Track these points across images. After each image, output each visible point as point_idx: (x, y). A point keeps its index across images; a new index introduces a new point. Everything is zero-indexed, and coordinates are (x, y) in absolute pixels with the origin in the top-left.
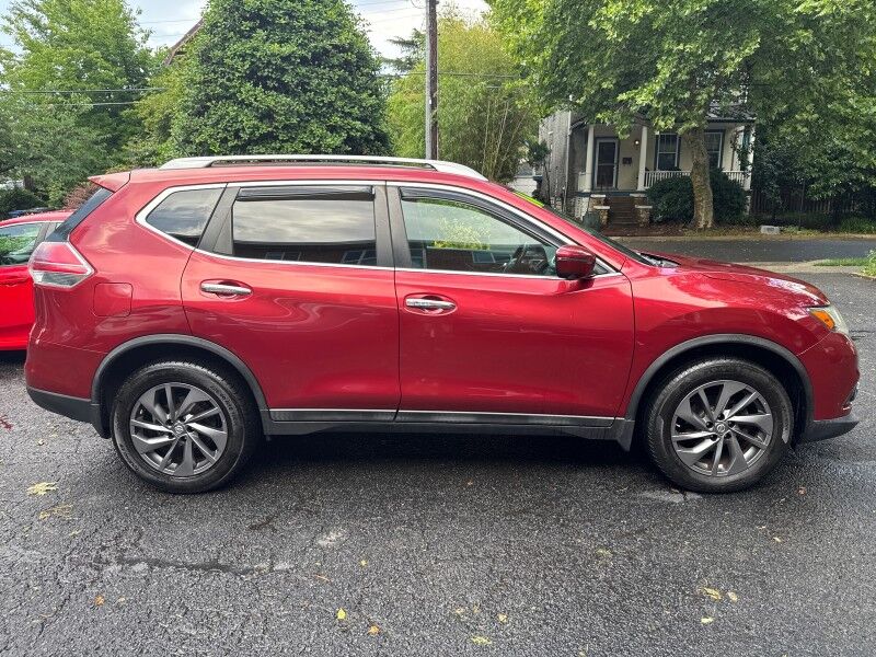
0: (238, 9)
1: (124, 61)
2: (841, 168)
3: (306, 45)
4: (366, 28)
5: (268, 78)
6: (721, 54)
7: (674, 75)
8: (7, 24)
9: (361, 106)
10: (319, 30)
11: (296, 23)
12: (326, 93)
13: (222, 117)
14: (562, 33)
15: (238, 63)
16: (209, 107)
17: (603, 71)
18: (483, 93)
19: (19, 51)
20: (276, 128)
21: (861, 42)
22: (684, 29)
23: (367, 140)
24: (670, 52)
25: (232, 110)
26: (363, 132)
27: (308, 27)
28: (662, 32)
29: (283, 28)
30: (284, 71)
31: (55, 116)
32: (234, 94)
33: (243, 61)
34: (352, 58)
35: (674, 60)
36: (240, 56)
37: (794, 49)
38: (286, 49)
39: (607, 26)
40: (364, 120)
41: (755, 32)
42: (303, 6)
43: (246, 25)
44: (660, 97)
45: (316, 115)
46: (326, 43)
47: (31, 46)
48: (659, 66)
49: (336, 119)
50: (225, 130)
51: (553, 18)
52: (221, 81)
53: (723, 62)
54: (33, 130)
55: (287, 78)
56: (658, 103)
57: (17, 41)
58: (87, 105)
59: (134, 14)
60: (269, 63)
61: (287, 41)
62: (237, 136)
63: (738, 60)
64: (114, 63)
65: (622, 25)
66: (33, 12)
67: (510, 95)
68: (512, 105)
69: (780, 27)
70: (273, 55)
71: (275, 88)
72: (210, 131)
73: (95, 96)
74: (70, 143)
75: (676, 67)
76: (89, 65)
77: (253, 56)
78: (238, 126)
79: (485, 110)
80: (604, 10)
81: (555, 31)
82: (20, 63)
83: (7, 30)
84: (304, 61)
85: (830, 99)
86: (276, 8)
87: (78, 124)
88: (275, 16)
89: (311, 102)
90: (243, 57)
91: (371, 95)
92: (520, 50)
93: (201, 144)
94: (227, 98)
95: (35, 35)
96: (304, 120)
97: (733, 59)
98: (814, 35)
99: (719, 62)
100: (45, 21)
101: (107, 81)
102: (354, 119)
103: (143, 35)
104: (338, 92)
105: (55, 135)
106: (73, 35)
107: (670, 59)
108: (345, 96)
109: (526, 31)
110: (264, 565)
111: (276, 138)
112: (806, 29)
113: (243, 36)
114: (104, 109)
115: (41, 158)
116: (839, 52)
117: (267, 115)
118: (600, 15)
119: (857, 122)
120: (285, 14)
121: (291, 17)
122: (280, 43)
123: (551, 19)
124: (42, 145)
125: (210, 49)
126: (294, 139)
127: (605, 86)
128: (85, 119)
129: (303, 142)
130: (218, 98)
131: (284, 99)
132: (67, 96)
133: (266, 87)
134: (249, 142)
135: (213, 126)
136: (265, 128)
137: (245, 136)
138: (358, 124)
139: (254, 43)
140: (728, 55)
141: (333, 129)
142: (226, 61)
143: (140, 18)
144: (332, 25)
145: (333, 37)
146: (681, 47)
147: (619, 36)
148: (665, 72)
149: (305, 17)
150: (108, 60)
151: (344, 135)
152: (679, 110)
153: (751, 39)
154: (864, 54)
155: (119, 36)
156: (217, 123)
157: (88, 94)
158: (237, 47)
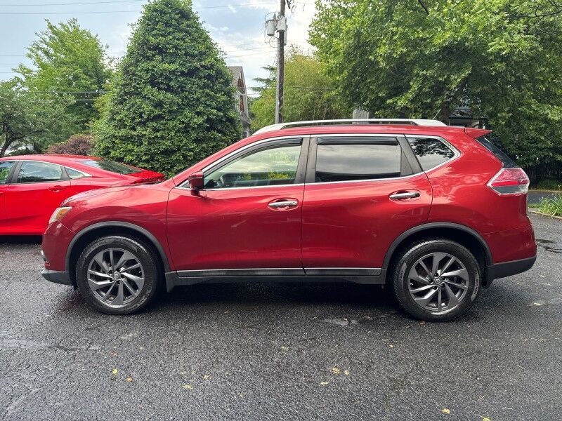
0: (146, 44)
1: (97, 75)
2: (538, 149)
3: (185, 65)
4: (224, 56)
5: (162, 83)
6: (449, 77)
7: (421, 89)
8: (30, 53)
9: (217, 101)
10: (193, 56)
11: (179, 52)
12: (195, 93)
13: (133, 105)
14: (354, 63)
15: (144, 75)
16: (125, 100)
17: (379, 86)
18: (311, 98)
19: (35, 69)
20: (164, 112)
21: (539, 71)
22: (426, 61)
23: (221, 121)
24: (417, 75)
25: (139, 101)
26: (217, 116)
27: (186, 54)
28: (413, 63)
29: (172, 55)
30: (170, 80)
31: (53, 107)
32: (141, 92)
33: (147, 73)
34: (213, 73)
35: (420, 80)
36: (146, 70)
37: (493, 74)
38: (173, 67)
39: (380, 59)
40: (219, 109)
41: (469, 64)
42: (184, 43)
43: (150, 53)
44: (412, 101)
45: (188, 105)
46: (197, 64)
47: (43, 66)
48: (411, 83)
49: (201, 108)
50: (134, 112)
51: (349, 54)
52: (133, 84)
53: (450, 81)
54: (39, 114)
55: (172, 84)
56: (411, 105)
57: (35, 63)
58: (72, 100)
59: (104, 48)
60: (162, 74)
61: (174, 62)
62: (141, 116)
63: (459, 80)
64: (91, 77)
65: (388, 58)
66: (45, 46)
67: (328, 100)
68: (329, 106)
69: (485, 61)
70: (165, 70)
71: (165, 89)
72: (126, 113)
73: (78, 96)
74: (60, 123)
75: (422, 84)
76: (76, 78)
77: (153, 70)
78: (142, 110)
79: (312, 109)
80: (378, 50)
81: (350, 62)
82: (36, 76)
83: (30, 56)
84: (183, 74)
85: (521, 105)
86: (168, 44)
87: (66, 112)
88: (167, 49)
89: (186, 97)
90: (147, 71)
91: (224, 95)
92: (330, 72)
93: (120, 120)
94: (137, 94)
95: (45, 60)
96: (180, 108)
97: (456, 79)
98: (507, 65)
99: (448, 81)
100: (52, 51)
101: (86, 87)
102: (212, 108)
103: (109, 60)
104: (203, 92)
105: (52, 118)
106: (67, 59)
107: (418, 79)
108: (207, 95)
109: (333, 62)
110: (84, 347)
111: (164, 118)
112: (501, 62)
113: (149, 59)
114: (83, 103)
115: (42, 131)
116: (525, 77)
117: (159, 104)
118: (376, 53)
119: (536, 119)
120: (173, 47)
121: (177, 49)
122: (169, 63)
123: (348, 55)
124: (44, 123)
125: (129, 66)
126: (175, 119)
127: (380, 95)
128: (70, 109)
129: (180, 121)
130: (130, 94)
131: (169, 95)
132: (61, 95)
133: (159, 89)
134: (148, 120)
135: (127, 110)
136: (157, 112)
137: (145, 116)
138: (215, 111)
139: (154, 63)
140: (453, 77)
141: (199, 114)
142: (136, 73)
143: (107, 51)
144: (201, 54)
145: (201, 61)
146: (424, 72)
147: (387, 65)
148: (415, 86)
149: (185, 49)
150: (87, 75)
151: (205, 117)
152: (424, 110)
153: (466, 68)
154: (541, 78)
155: (95, 61)
156: (130, 109)
157: (74, 94)
158: (144, 65)
